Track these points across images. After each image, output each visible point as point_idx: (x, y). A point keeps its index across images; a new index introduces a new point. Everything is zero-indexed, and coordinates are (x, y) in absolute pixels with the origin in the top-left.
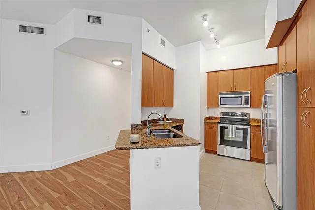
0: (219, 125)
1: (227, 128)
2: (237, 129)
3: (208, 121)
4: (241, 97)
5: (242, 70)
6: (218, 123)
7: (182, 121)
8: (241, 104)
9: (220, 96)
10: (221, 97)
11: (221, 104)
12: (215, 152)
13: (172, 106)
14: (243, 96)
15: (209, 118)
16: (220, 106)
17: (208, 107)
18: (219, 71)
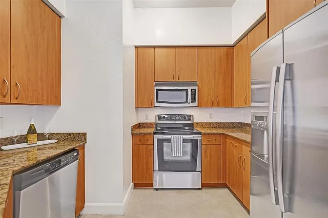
0: (156, 137)
1: (169, 141)
2: (185, 141)
3: (137, 131)
4: (187, 90)
5: (186, 50)
6: (155, 133)
7: (82, 137)
8: (186, 102)
9: (156, 88)
10: (158, 90)
11: (157, 102)
12: (151, 185)
13: (59, 103)
14: (189, 88)
15: (139, 126)
16: (156, 104)
17: (137, 107)
18: (154, 47)
